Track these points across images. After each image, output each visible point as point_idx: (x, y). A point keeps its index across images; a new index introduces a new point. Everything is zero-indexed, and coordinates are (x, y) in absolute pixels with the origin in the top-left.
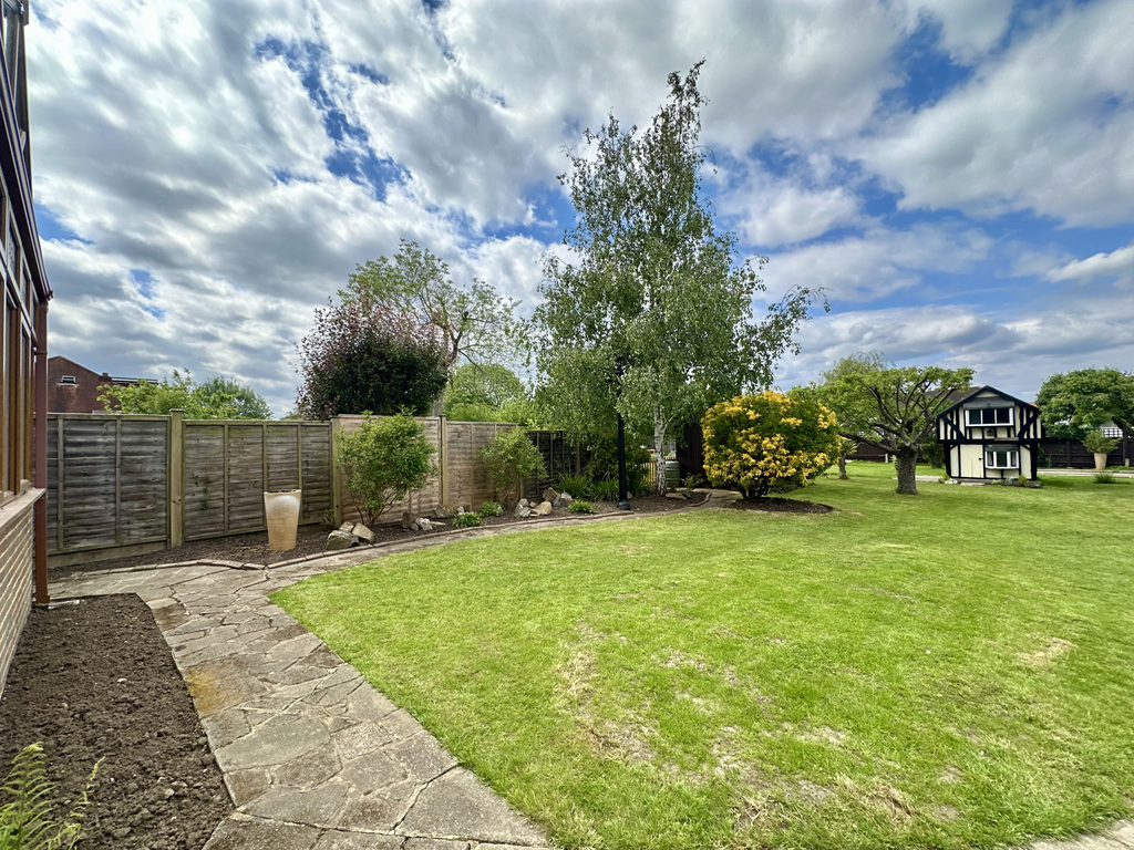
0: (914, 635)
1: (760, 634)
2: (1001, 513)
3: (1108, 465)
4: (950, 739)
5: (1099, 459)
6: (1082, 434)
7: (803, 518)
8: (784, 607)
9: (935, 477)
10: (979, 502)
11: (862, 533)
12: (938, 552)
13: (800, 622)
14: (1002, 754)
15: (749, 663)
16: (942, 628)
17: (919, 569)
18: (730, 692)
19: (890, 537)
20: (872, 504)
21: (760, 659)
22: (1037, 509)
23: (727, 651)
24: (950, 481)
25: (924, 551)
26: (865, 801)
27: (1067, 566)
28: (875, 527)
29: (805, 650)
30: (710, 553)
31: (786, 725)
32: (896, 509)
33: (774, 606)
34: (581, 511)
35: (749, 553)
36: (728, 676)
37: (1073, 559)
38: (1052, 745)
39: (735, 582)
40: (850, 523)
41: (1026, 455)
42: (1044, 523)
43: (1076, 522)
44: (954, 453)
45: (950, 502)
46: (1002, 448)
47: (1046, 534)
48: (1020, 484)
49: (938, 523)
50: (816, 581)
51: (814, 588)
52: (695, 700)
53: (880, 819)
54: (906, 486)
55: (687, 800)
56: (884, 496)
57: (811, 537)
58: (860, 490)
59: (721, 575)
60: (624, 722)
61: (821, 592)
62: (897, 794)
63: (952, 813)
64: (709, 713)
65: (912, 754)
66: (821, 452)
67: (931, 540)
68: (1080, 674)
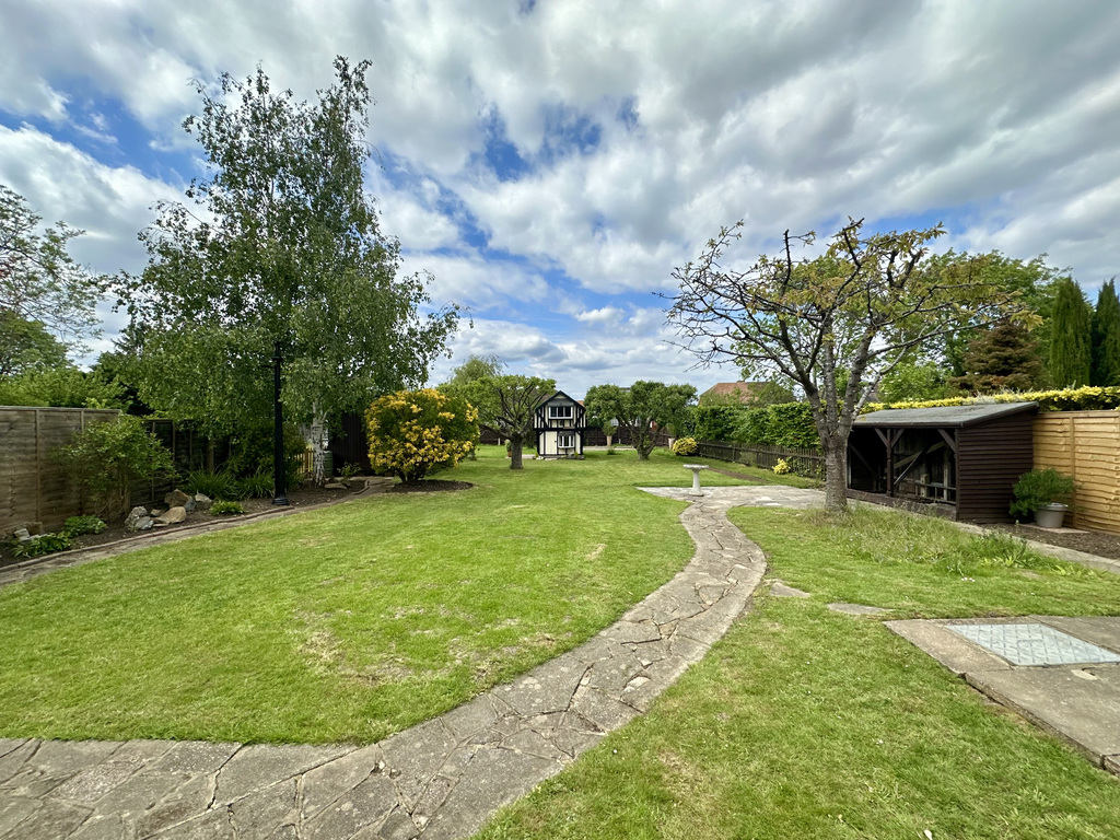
0: (540, 558)
1: (453, 580)
2: (568, 478)
3: (612, 443)
4: (565, 603)
5: (609, 439)
6: (602, 424)
7: (454, 495)
8: (463, 560)
9: (530, 456)
10: (557, 472)
11: (496, 500)
12: (542, 507)
13: (476, 566)
14: (585, 602)
15: (453, 600)
16: (552, 551)
17: (534, 519)
18: (447, 620)
19: (514, 502)
20: (496, 478)
21: (459, 595)
22: (584, 473)
23: (436, 596)
24: (539, 458)
25: (534, 508)
26: (535, 644)
27: (600, 506)
28: (503, 496)
29: (485, 581)
30: (391, 533)
31: (487, 626)
32: (512, 481)
33: (456, 560)
34: (228, 513)
35: (423, 527)
36: (443, 612)
37: (602, 501)
38: (602, 592)
39: (422, 550)
40: (486, 495)
41: (578, 438)
42: (589, 482)
43: (602, 480)
44: (542, 437)
45: (542, 473)
46: (567, 433)
47: (589, 488)
48: (575, 458)
49: (539, 488)
50: (478, 538)
51: (478, 543)
52: (427, 632)
53: (543, 649)
54: (516, 464)
55: (444, 683)
56: (503, 471)
57: (463, 508)
58: (487, 468)
59: (409, 547)
60: (382, 661)
61: (483, 545)
62: (548, 636)
63: (570, 634)
64: (438, 636)
65: (550, 617)
66: (468, 440)
67: (536, 500)
68: (609, 558)
